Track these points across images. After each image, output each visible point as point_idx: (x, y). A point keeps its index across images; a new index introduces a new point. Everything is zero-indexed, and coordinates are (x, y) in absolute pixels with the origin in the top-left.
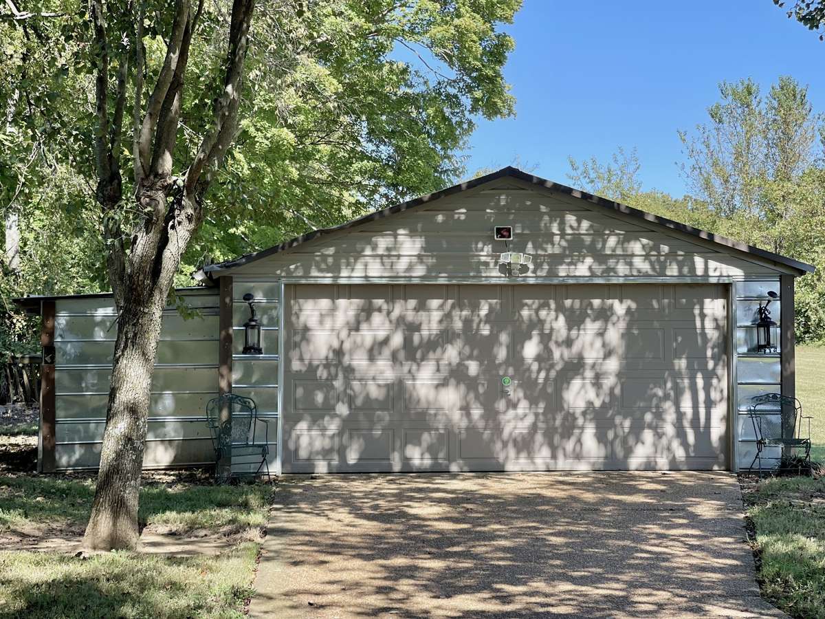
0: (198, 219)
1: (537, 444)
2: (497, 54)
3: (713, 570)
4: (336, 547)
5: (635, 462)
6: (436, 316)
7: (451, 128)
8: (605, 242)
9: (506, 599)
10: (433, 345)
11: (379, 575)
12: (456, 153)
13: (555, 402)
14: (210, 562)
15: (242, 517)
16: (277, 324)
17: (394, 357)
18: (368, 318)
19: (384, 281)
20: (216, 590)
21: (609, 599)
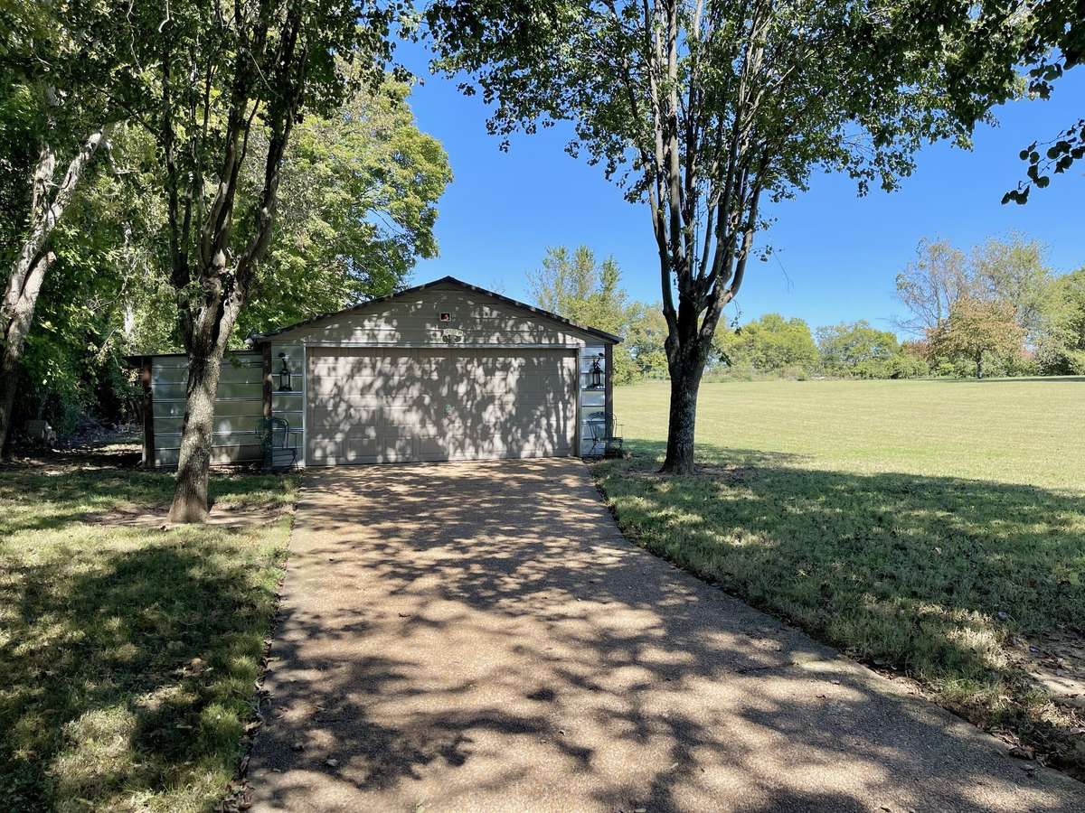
0: (246, 299)
1: (466, 445)
2: (429, 220)
3: (589, 521)
4: (344, 516)
5: (524, 454)
6: (403, 369)
7: (403, 263)
8: (506, 323)
9: (464, 550)
10: (401, 386)
11: (376, 536)
12: (405, 277)
13: (478, 419)
14: (258, 531)
15: (280, 497)
16: (301, 372)
17: (377, 393)
18: (359, 370)
19: (369, 346)
20: (263, 551)
21: (531, 545)
